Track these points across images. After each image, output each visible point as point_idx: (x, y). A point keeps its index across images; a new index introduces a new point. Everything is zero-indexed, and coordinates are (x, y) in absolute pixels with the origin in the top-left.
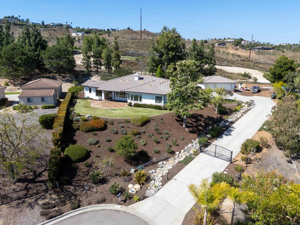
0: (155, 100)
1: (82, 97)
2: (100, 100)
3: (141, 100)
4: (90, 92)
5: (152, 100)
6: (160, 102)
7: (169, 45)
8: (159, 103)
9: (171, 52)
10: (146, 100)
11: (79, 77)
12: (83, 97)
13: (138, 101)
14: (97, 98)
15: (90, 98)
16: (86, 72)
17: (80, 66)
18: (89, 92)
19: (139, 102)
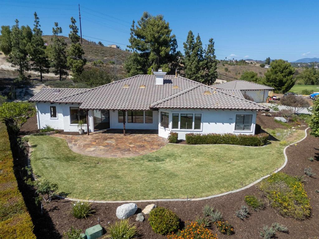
0: (235, 123)
1: (32, 129)
2: (84, 133)
3: (198, 127)
4: (54, 115)
5: (227, 125)
6: (248, 127)
7: (160, 37)
8: (244, 129)
9: (163, 48)
10: (213, 124)
11: (5, 88)
12: (34, 129)
13: (191, 128)
14: (75, 128)
15: (53, 130)
16: (20, 79)
17: (2, 72)
18: (49, 115)
19: (193, 131)
